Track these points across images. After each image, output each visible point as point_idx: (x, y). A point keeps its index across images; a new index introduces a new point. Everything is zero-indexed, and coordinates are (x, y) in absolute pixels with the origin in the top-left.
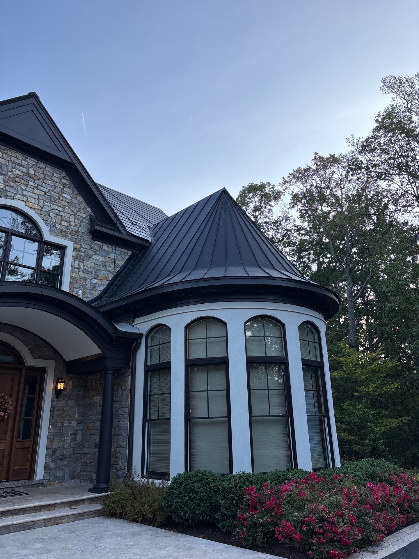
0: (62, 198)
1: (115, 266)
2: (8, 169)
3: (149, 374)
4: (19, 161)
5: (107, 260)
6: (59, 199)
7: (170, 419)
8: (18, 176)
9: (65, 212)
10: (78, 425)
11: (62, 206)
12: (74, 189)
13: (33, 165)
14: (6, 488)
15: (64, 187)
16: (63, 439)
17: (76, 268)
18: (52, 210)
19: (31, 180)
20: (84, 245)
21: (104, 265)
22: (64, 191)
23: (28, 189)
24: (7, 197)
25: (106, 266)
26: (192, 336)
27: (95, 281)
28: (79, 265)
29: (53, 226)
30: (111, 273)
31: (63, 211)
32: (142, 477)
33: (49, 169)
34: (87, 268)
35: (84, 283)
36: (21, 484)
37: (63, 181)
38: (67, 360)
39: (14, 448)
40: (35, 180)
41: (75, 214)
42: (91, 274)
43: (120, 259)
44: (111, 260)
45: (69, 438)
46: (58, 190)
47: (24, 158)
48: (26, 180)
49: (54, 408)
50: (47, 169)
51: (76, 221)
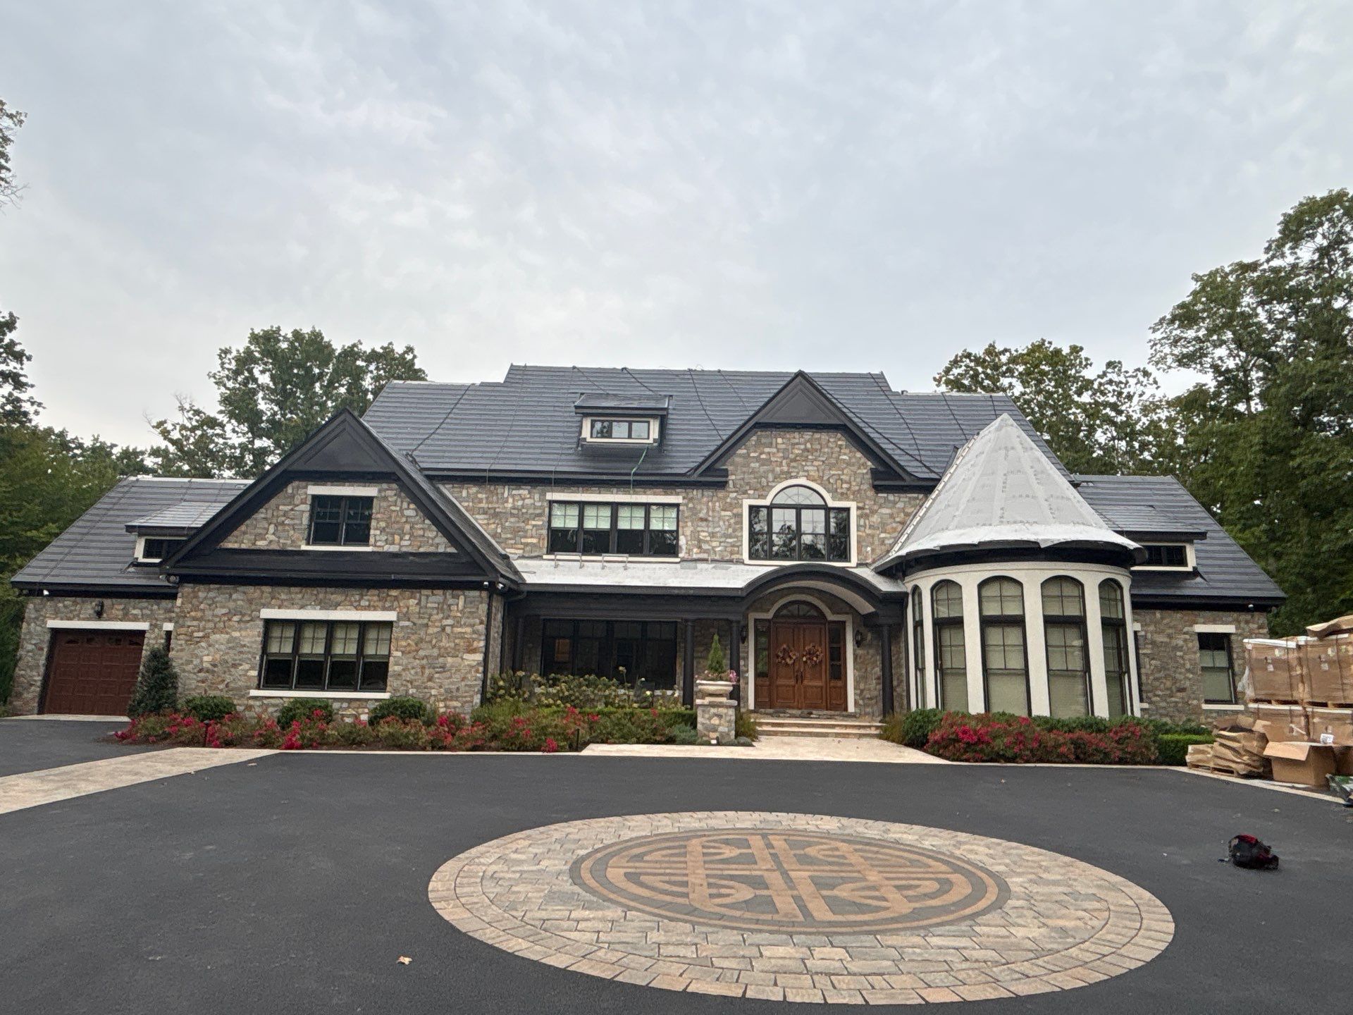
0: (841, 461)
2: (789, 451)
4: (797, 441)
5: (895, 511)
6: (837, 462)
8: (798, 455)
9: (845, 474)
11: (841, 469)
12: (852, 446)
13: (809, 439)
15: (841, 449)
16: (869, 682)
17: (863, 526)
18: (832, 476)
19: (809, 454)
20: (867, 502)
22: (841, 453)
23: (809, 463)
25: (894, 518)
28: (865, 523)
29: (835, 491)
30: (900, 523)
31: (842, 473)
34: (872, 524)
35: (872, 540)
36: (837, 712)
37: (840, 443)
38: (862, 614)
39: (829, 686)
40: (812, 452)
41: (856, 472)
42: (879, 529)
43: (910, 506)
45: (874, 681)
46: (835, 454)
47: (801, 436)
48: (806, 456)
49: (857, 656)
50: (823, 437)
51: (857, 479)
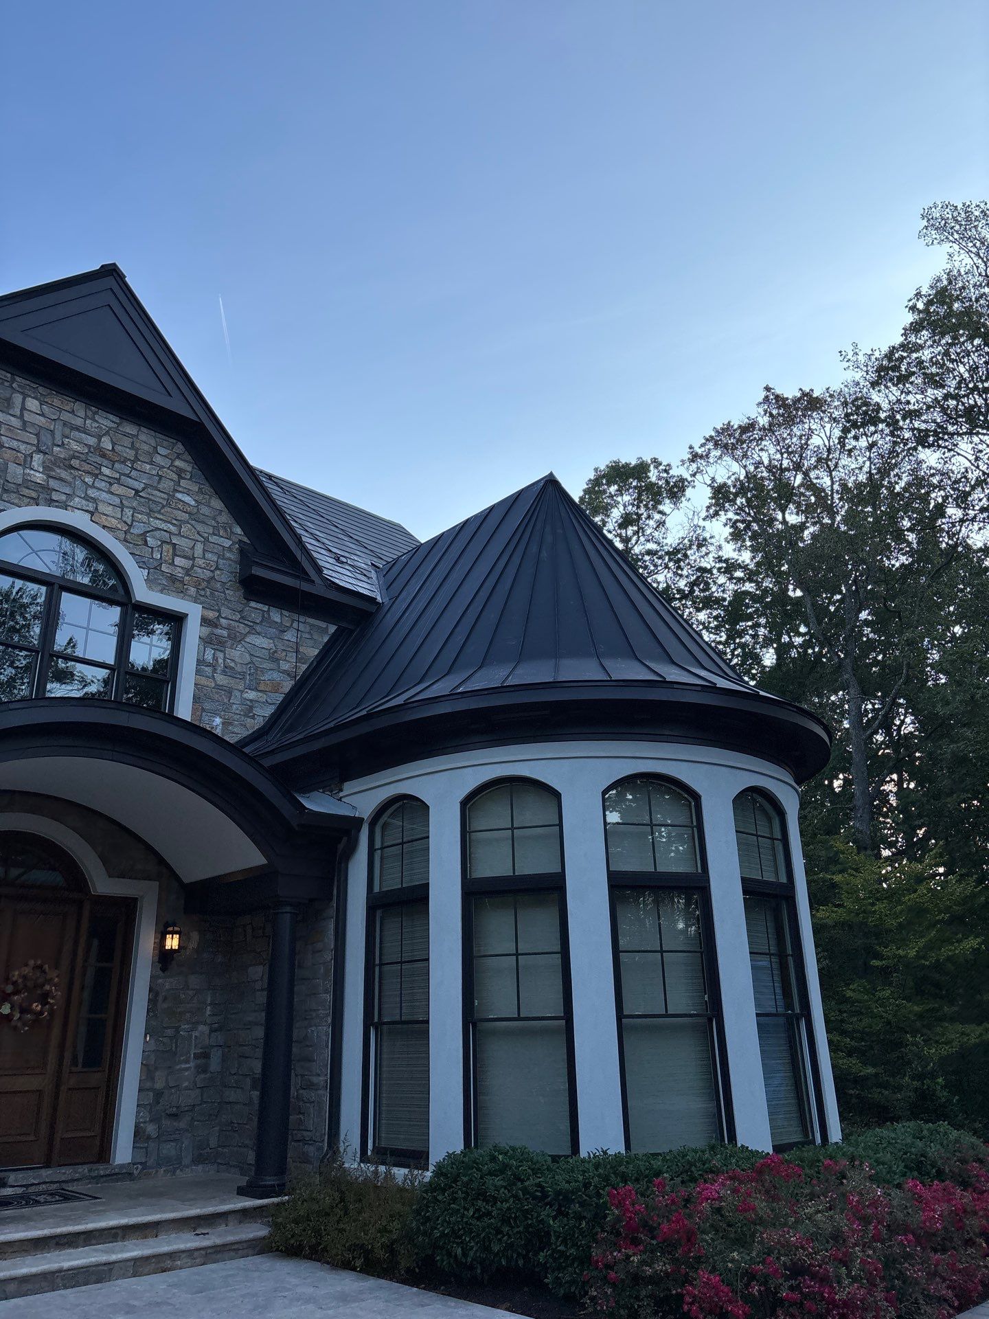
0: (176, 503)
1: (298, 660)
2: (54, 438)
3: (379, 913)
4: (78, 422)
5: (280, 647)
6: (169, 505)
7: (427, 1022)
8: (77, 454)
9: (183, 536)
10: (213, 1034)
11: (174, 522)
12: (204, 481)
13: (110, 428)
14: (45, 1183)
15: (180, 477)
16: (178, 1067)
17: (209, 665)
18: (152, 531)
19: (105, 462)
20: (226, 612)
21: (273, 658)
22: (180, 486)
23: (98, 484)
24: (50, 502)
25: (277, 660)
26: (480, 822)
27: (251, 695)
28: (215, 658)
29: (155, 568)
30: (288, 675)
31: (177, 532)
32: (362, 1161)
33: (146, 439)
34: (232, 665)
35: (226, 701)
36: (79, 1173)
37: (177, 463)
38: (187, 880)
39: (63, 1088)
40: (114, 462)
41: (207, 540)
42: (244, 679)
43: (310, 643)
44: (288, 646)
45: (192, 1064)
46: (166, 485)
47: (90, 414)
48: (95, 464)
49: (157, 994)
50: (143, 437)
51: (209, 555)
